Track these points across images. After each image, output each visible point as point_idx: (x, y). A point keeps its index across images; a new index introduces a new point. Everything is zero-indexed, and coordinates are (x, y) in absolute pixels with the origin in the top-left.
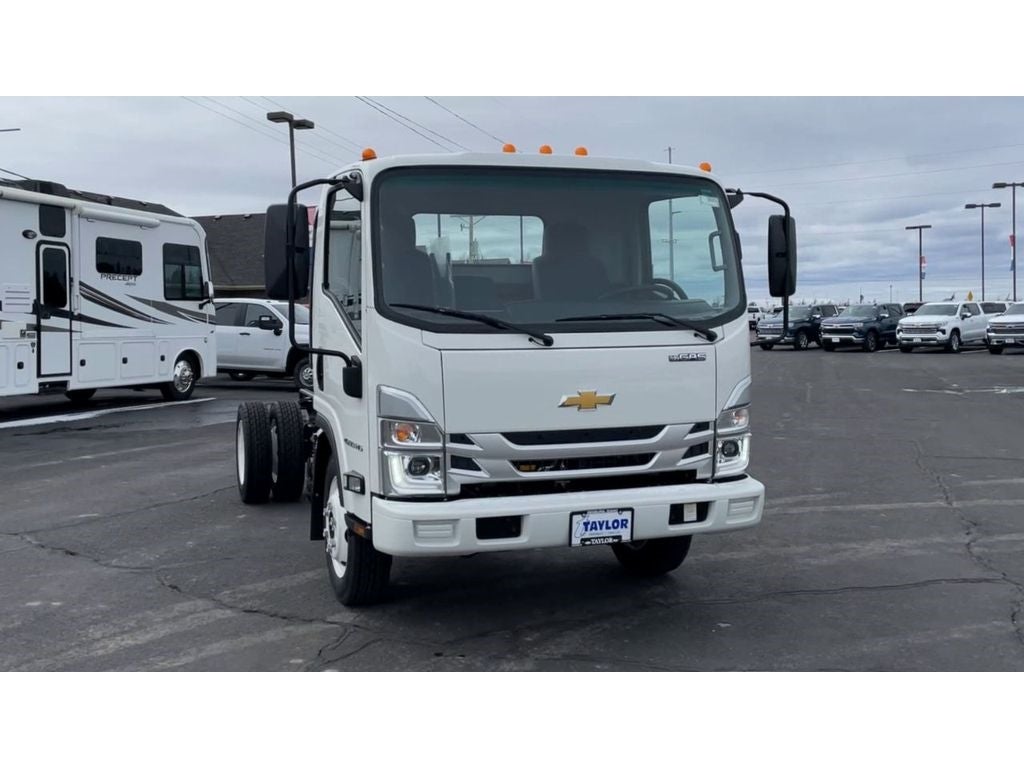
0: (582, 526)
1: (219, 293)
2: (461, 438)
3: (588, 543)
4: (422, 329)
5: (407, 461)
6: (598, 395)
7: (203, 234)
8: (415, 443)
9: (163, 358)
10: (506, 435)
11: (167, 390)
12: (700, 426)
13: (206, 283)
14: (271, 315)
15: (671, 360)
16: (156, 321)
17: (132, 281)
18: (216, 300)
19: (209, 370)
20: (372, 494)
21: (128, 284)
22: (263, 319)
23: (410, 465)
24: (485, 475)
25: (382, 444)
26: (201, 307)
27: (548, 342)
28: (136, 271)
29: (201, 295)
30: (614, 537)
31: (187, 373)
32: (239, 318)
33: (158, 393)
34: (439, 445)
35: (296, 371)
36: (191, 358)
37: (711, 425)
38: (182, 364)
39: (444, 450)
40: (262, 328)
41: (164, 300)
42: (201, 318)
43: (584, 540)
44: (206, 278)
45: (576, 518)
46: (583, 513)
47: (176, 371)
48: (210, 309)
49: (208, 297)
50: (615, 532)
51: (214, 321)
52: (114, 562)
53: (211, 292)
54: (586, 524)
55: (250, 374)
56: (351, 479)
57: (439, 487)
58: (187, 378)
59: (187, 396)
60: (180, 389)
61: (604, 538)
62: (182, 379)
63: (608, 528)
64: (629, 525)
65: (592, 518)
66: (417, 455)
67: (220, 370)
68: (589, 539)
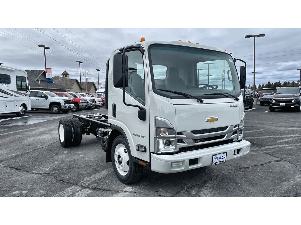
0: (215, 159)
1: (31, 89)
2: (180, 133)
3: (216, 164)
4: (168, 98)
5: (165, 142)
6: (215, 118)
7: (27, 74)
8: (167, 135)
9: (17, 106)
10: (192, 131)
11: (18, 114)
12: (236, 126)
13: (28, 86)
14: (45, 95)
15: (230, 107)
16: (15, 96)
17: (8, 85)
18: (30, 91)
19: (29, 109)
20: (151, 153)
21: (7, 86)
22: (43, 95)
23: (166, 143)
24: (186, 145)
25: (156, 136)
26: (27, 92)
27: (202, 102)
28: (9, 83)
29: (27, 89)
30: (222, 161)
31: (23, 109)
32: (36, 95)
33: (15, 114)
34: (175, 136)
35: (52, 108)
36: (24, 105)
37: (238, 126)
38: (22, 107)
39: (176, 137)
40: (42, 98)
41: (16, 90)
42: (27, 95)
43: (215, 163)
44: (28, 85)
45: (214, 157)
46: (215, 155)
47: (20, 109)
48: (29, 93)
49: (28, 90)
50: (222, 160)
51: (30, 96)
52: (34, 172)
53: (29, 88)
54: (216, 158)
55: (37, 109)
56: (139, 147)
57: (174, 149)
58: (23, 111)
59: (23, 115)
60: (21, 113)
61: (220, 162)
62: (22, 111)
63: (221, 159)
64: (225, 157)
65: (218, 156)
66: (168, 139)
67: (32, 108)
68: (216, 163)
